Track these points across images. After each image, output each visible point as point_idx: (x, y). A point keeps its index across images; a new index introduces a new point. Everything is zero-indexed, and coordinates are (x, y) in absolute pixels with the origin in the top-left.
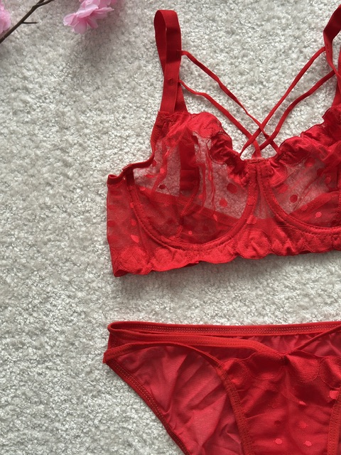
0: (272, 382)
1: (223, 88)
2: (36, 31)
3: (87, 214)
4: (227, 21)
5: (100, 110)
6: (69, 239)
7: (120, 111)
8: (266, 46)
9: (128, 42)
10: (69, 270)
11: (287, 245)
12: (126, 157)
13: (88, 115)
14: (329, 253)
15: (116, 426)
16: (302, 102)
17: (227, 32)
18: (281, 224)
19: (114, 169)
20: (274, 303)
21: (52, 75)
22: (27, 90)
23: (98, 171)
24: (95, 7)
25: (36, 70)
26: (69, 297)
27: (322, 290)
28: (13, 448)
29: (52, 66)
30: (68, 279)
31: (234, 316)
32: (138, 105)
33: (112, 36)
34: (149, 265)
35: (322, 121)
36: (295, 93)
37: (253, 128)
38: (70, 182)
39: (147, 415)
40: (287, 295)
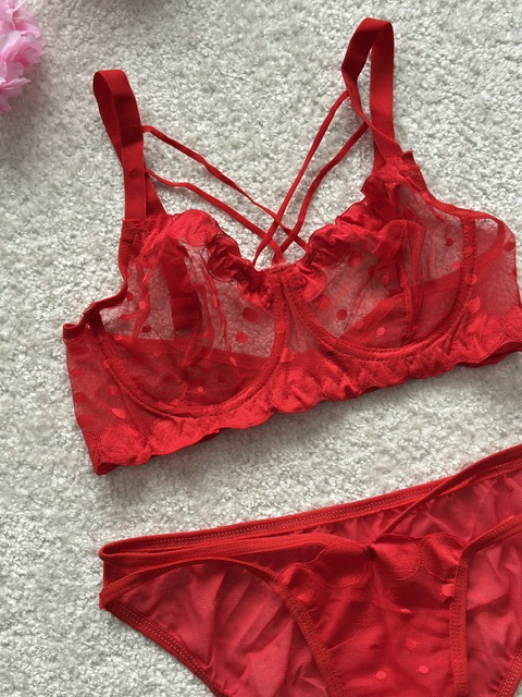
0: (356, 589)
1: (213, 172)
3: (41, 389)
4: (201, 74)
5: (35, 232)
6: (18, 432)
7: (66, 228)
8: (264, 101)
9: (60, 124)
10: (26, 478)
11: (343, 384)
12: (85, 294)
13: (17, 241)
14: (406, 385)
16: (330, 174)
17: (205, 91)
18: (330, 355)
19: (70, 315)
20: (340, 472)
23: (47, 322)
26: (33, 519)
27: (406, 440)
30: (26, 492)
31: (285, 502)
32: (92, 215)
33: (35, 120)
34: (147, 449)
35: (362, 197)
36: (317, 163)
37: (266, 223)
38: (6, 346)
39: (180, 676)
40: (357, 457)
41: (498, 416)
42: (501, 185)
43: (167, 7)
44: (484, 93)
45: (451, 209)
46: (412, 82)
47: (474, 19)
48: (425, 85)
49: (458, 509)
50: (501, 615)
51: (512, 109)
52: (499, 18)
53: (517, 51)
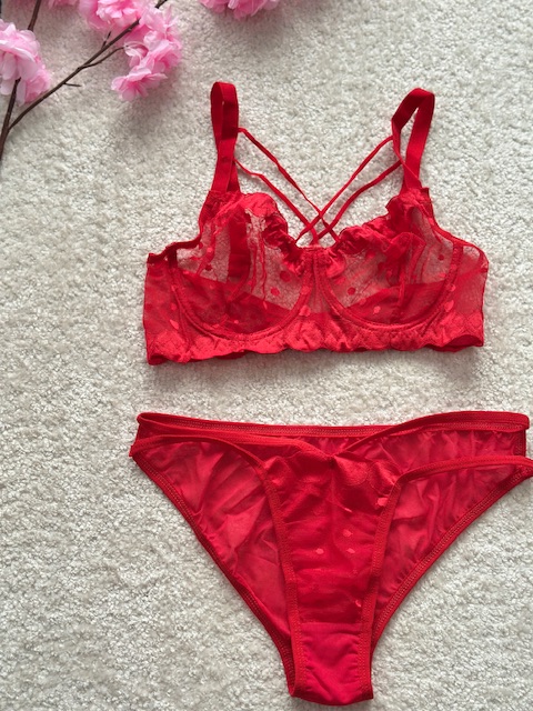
0: (316, 485)
1: (282, 170)
2: (78, 96)
3: (122, 296)
4: (290, 101)
5: (144, 185)
6: (99, 322)
7: (166, 187)
8: (331, 130)
9: (181, 115)
10: (97, 355)
11: (341, 341)
12: (169, 237)
13: (130, 189)
14: (386, 353)
15: (139, 528)
16: (366, 192)
17: (290, 113)
18: (336, 318)
19: (155, 248)
20: (324, 404)
21: (93, 143)
23: (137, 250)
24: (148, 72)
25: (75, 137)
26: (95, 385)
27: (377, 392)
28: (17, 549)
29: (93, 134)
30: (94, 365)
31: (279, 416)
32: (187, 182)
33: (163, 108)
34: (188, 354)
35: (386, 212)
36: (358, 183)
37: (312, 215)
38: (105, 260)
39: (175, 518)
40: (339, 395)
41: (448, 390)
42: (488, 228)
43: (276, 50)
44: (491, 160)
45: (448, 235)
46: (441, 141)
47: (496, 106)
48: (450, 145)
49: (403, 449)
50: (417, 529)
51: (510, 176)
52: (515, 110)
53: (523, 137)
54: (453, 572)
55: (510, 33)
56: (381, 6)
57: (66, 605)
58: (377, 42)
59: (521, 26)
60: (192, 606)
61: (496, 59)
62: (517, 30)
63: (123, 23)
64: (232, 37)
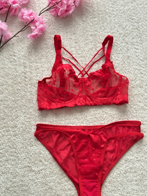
0: (85, 142)
1: (73, 58)
2: (18, 39)
3: (31, 92)
4: (75, 39)
5: (37, 62)
6: (25, 99)
7: (43, 63)
8: (86, 47)
9: (46, 43)
10: (25, 108)
11: (90, 103)
13: (33, 64)
14: (103, 106)
15: (37, 155)
16: (96, 63)
17: (75, 43)
18: (89, 97)
19: (40, 79)
20: (86, 120)
21: (23, 52)
22: (15, 56)
23: (35, 80)
24: (37, 33)
25: (18, 50)
26: (24, 117)
27: (101, 116)
28: (4, 162)
29: (23, 49)
30: (24, 111)
31: (74, 123)
32: (48, 61)
33: (41, 42)
34: (50, 107)
35: (101, 68)
36: (94, 60)
37: (82, 69)
38: (26, 83)
39: (47, 152)
40: (90, 117)
41: (119, 115)
42: (129, 72)
43: (71, 26)
44: (129, 54)
45: (118, 74)
46: (115, 49)
47: (130, 40)
48: (118, 50)
49: (108, 131)
50: (112, 153)
51: (134, 58)
52: (134, 40)
53: (137, 47)
54: (122, 165)
55: (133, 20)
56: (98, 14)
57: (18, 177)
58: (98, 23)
59: (135, 18)
60: (52, 176)
61: (129, 27)
62: (134, 19)
63: (30, 20)
64: (59, 22)
